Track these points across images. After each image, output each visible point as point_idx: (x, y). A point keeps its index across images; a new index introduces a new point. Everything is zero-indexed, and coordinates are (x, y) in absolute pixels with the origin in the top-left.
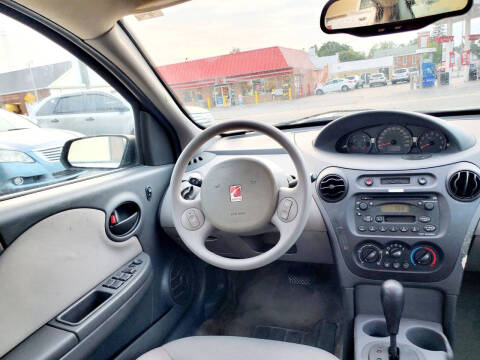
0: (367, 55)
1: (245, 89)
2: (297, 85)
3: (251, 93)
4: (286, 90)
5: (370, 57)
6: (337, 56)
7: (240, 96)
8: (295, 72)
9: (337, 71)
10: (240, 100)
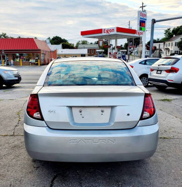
0: (75, 46)
1: (14, 57)
2: (42, 58)
3: (18, 60)
4: (37, 61)
5: (77, 48)
6: (60, 46)
7: (12, 61)
8: (42, 52)
9: (61, 53)
10: (12, 63)
